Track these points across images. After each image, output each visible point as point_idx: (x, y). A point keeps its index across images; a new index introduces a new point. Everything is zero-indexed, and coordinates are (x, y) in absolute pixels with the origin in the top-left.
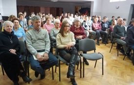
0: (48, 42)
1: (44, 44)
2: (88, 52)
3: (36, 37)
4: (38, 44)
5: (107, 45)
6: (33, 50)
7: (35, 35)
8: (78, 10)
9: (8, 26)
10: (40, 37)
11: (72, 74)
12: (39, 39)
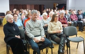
0: (42, 29)
1: (39, 31)
2: (69, 37)
3: (34, 26)
4: (35, 31)
5: (83, 32)
6: (31, 35)
7: (33, 24)
8: (55, 6)
9: (11, 19)
10: (36, 26)
11: (62, 51)
12: (36, 27)
